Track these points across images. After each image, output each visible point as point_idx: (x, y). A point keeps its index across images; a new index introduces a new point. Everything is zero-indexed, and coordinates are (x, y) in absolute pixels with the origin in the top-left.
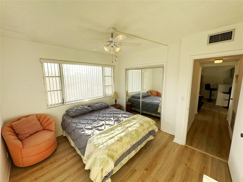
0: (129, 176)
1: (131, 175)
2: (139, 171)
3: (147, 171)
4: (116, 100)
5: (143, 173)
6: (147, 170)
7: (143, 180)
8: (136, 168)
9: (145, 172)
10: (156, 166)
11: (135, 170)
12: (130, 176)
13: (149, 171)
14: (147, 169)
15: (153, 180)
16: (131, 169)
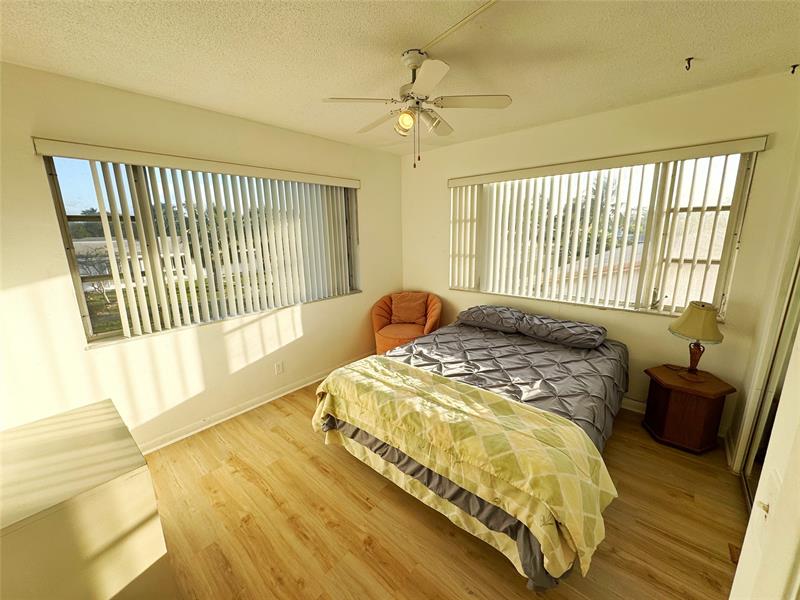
0: (355, 493)
1: (357, 499)
2: (366, 518)
3: (365, 542)
4: (697, 345)
5: (360, 530)
6: (369, 542)
7: (338, 525)
8: (374, 510)
9: (363, 537)
10: (381, 580)
11: (370, 508)
12: (353, 494)
13: (364, 549)
14: (370, 545)
15: (334, 557)
16: (373, 498)
